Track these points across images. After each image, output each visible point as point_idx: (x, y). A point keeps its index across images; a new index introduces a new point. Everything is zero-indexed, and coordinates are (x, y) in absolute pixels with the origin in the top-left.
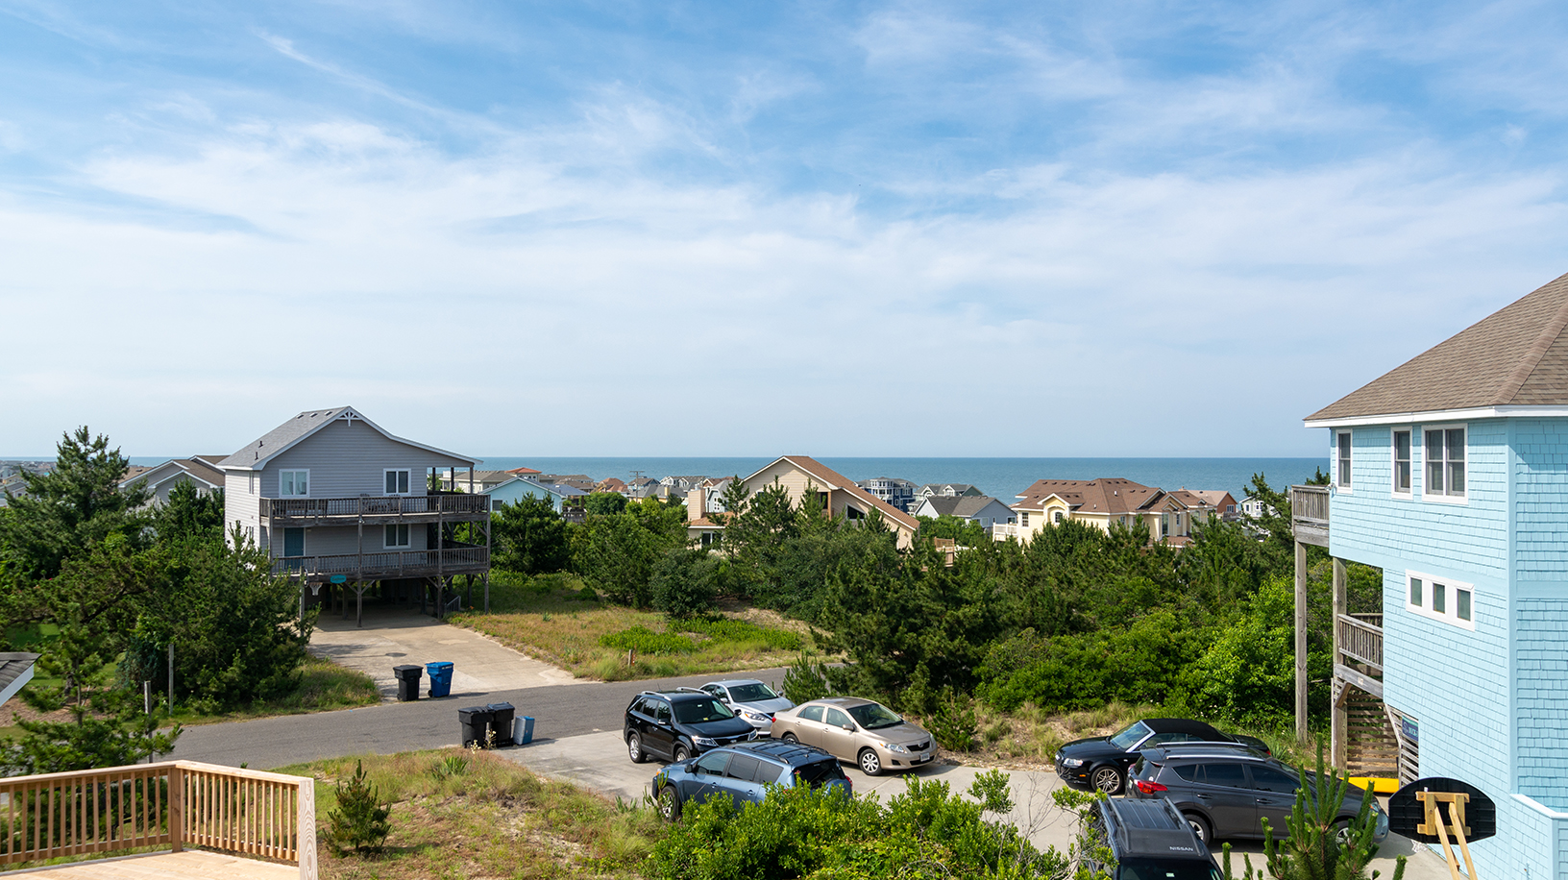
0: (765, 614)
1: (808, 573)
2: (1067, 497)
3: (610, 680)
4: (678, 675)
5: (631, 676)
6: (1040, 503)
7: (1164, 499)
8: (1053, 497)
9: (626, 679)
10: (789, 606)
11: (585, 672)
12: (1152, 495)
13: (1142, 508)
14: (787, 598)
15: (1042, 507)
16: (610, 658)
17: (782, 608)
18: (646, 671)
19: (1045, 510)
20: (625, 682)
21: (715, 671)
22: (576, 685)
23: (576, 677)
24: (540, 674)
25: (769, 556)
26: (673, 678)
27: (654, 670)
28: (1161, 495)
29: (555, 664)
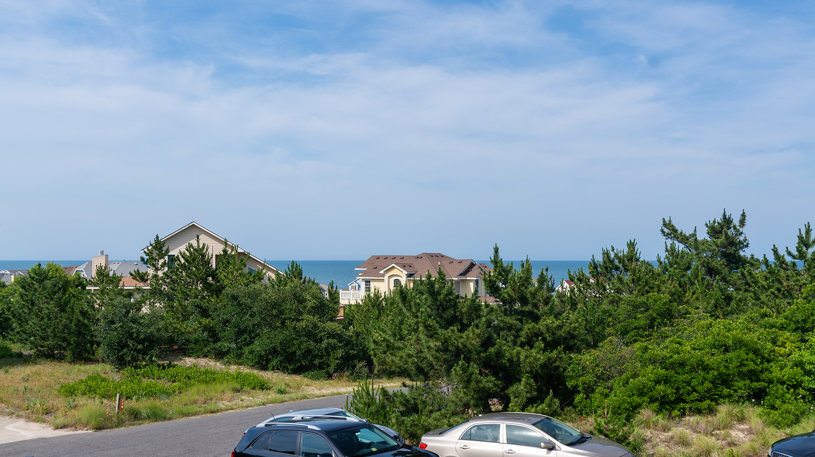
0: (202, 362)
1: (248, 321)
2: (404, 267)
3: (99, 428)
4: (170, 419)
5: (120, 423)
6: (382, 272)
7: (475, 268)
8: (393, 266)
9: (117, 426)
10: (228, 352)
11: (66, 422)
12: (467, 265)
13: (461, 275)
14: (225, 345)
15: (383, 275)
16: (90, 406)
17: (220, 355)
18: (136, 416)
19: (386, 278)
20: (116, 430)
21: (205, 413)
22: (64, 436)
23: (57, 428)
24: (7, 428)
25: (201, 308)
26: (166, 422)
27: (144, 415)
28: (472, 265)
29: (18, 416)
